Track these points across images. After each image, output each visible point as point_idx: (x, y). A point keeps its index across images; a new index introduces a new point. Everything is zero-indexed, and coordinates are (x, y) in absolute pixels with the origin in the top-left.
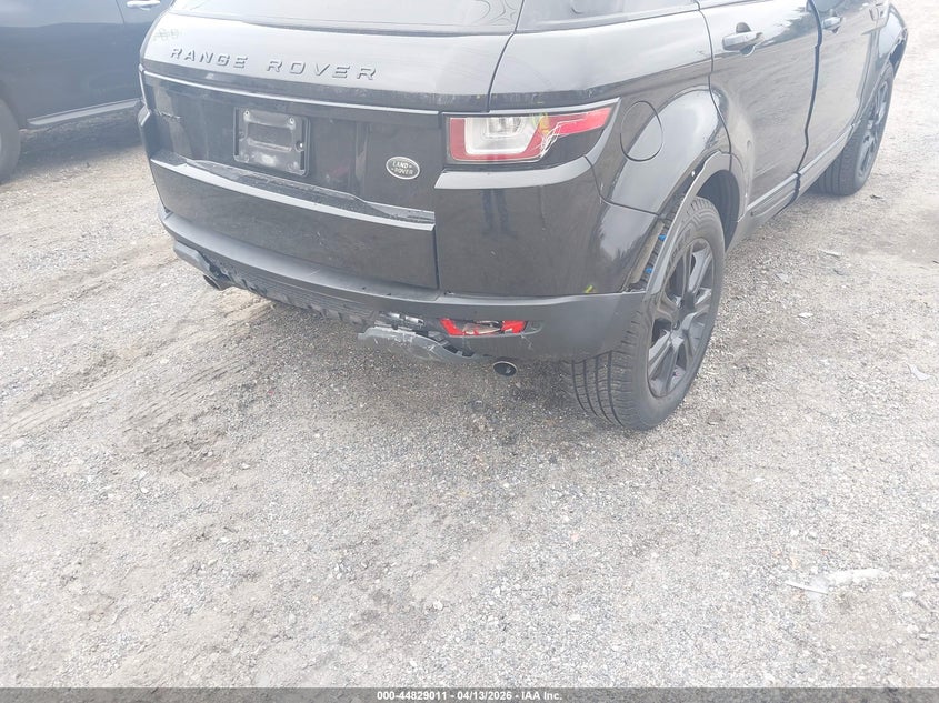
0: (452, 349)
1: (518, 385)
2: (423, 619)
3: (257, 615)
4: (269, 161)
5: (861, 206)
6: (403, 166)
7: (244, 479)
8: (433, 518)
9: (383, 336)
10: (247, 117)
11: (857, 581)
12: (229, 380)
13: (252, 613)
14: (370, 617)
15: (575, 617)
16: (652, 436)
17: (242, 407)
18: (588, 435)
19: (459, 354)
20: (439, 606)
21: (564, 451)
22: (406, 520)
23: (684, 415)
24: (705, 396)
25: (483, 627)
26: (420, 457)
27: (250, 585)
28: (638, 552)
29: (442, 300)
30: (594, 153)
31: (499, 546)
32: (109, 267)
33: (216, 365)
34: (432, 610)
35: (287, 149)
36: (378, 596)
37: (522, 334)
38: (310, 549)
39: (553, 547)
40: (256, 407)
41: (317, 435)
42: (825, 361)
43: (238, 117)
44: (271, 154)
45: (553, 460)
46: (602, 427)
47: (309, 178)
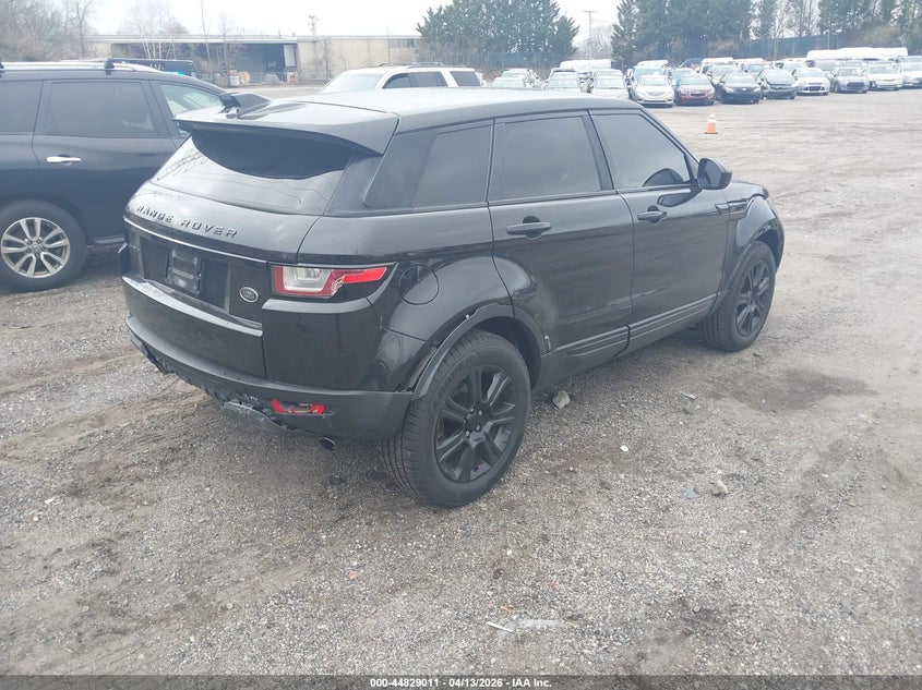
0: (278, 422)
1: (375, 468)
2: (214, 614)
3: (102, 597)
4: (182, 283)
5: (742, 361)
6: (249, 293)
7: (139, 512)
8: (258, 552)
9: (232, 408)
10: (174, 254)
11: (538, 627)
12: (166, 444)
13: (99, 596)
14: (179, 608)
15: (323, 627)
16: (454, 514)
17: (163, 463)
18: (407, 508)
19: (284, 427)
20: (230, 606)
21: (381, 519)
22: (240, 550)
23: (487, 502)
24: (511, 490)
25: (254, 624)
26: (273, 512)
27: (107, 578)
28: (394, 591)
29: (269, 385)
30: (374, 297)
31: (294, 576)
32: (116, 355)
33: (159, 431)
34: (225, 609)
35: (192, 277)
36: (193, 596)
37: (324, 416)
38: (161, 561)
39: (333, 580)
40: (173, 465)
41: (208, 489)
42: (622, 476)
43: (169, 254)
44: (183, 278)
45: (369, 524)
46: (420, 503)
47: (201, 297)
